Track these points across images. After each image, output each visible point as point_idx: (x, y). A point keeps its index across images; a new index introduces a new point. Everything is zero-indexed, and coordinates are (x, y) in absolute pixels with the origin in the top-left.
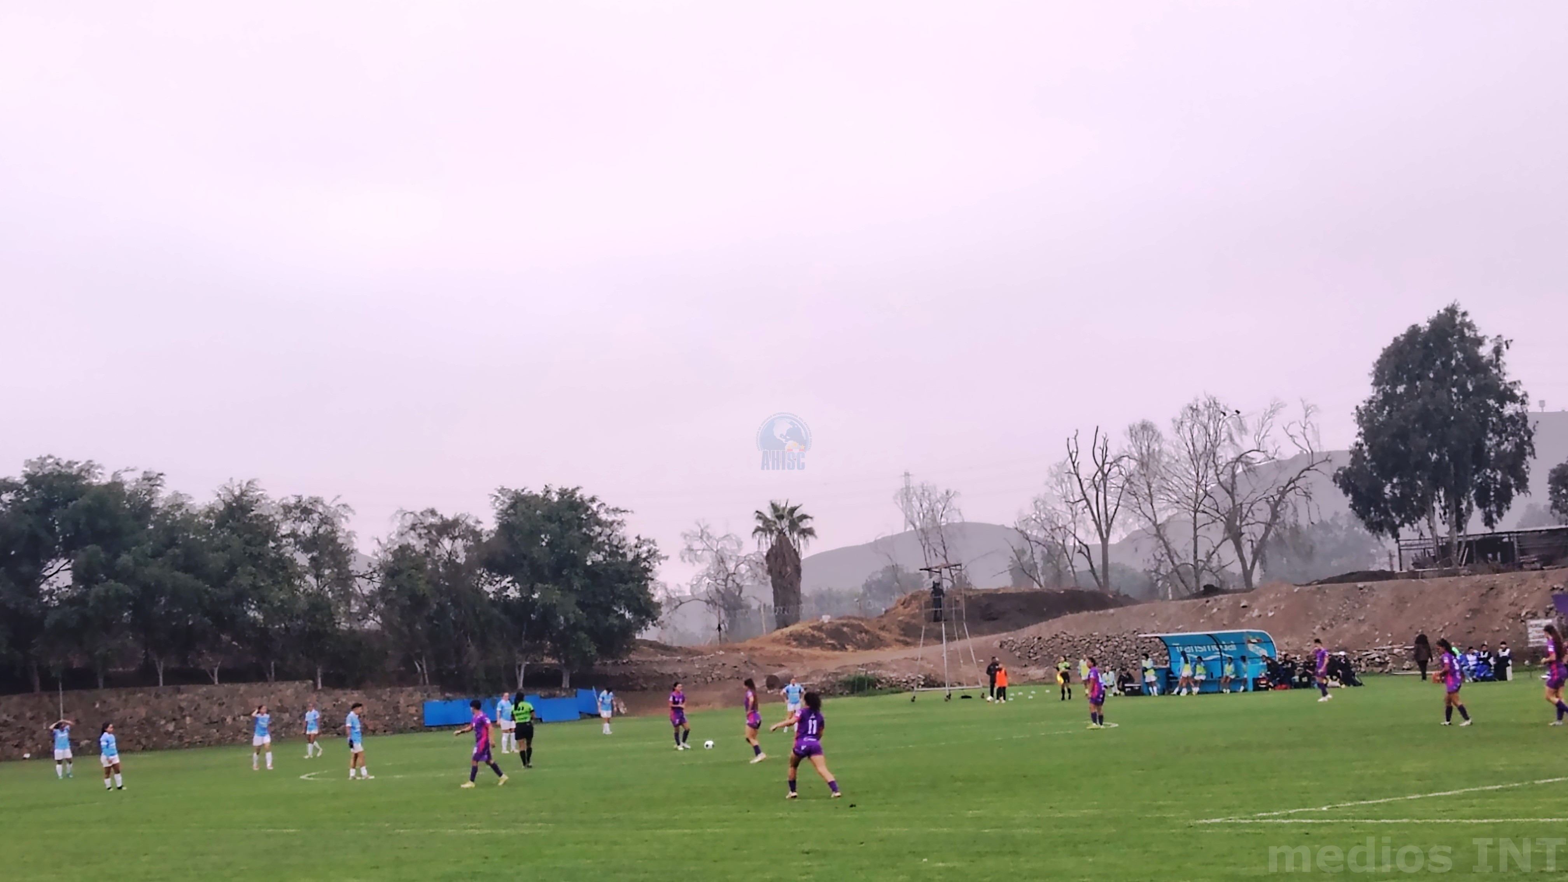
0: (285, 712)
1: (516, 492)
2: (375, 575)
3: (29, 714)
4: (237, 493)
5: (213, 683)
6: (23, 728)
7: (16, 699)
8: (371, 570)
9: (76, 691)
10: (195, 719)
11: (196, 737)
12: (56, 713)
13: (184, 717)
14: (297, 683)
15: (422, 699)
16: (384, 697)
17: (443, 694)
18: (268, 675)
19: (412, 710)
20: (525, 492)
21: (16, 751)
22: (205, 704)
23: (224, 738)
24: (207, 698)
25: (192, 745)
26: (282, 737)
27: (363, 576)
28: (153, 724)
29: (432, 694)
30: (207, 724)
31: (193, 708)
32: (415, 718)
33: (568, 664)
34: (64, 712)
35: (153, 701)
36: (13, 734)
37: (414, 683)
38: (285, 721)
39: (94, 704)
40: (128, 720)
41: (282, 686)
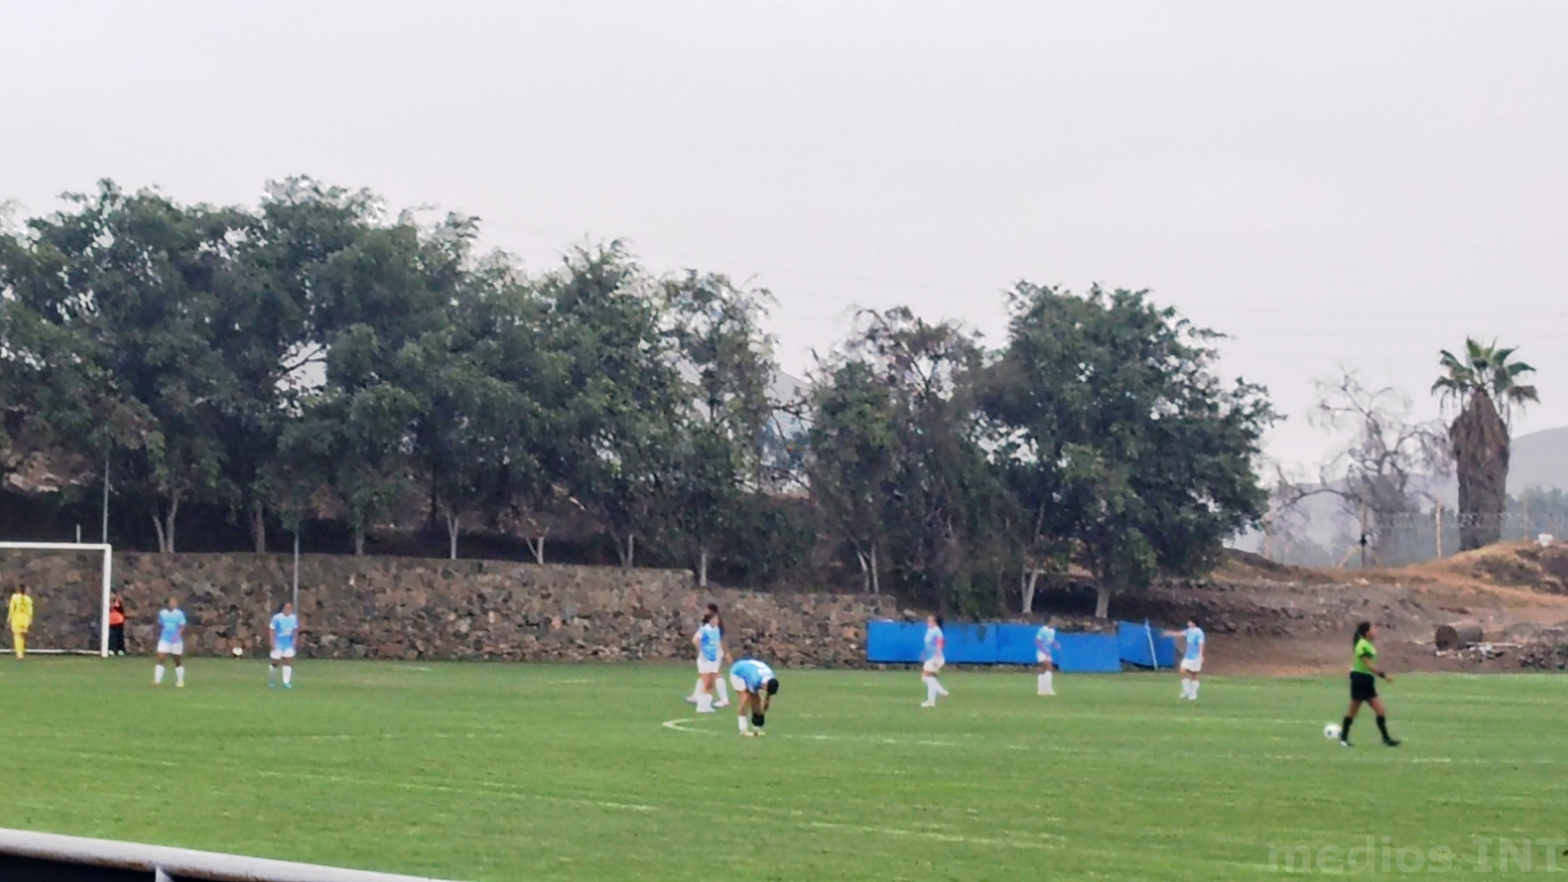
0: (644, 618)
1: (1045, 290)
2: (805, 408)
3: (245, 586)
4: (595, 257)
5: (534, 560)
6: (234, 608)
7: (226, 559)
8: (798, 400)
9: (321, 556)
10: (502, 615)
11: (502, 646)
12: (286, 587)
13: (485, 612)
14: (668, 572)
15: (865, 615)
16: (805, 608)
17: (900, 610)
18: (622, 557)
19: (850, 633)
20: (1060, 292)
21: (221, 643)
22: (520, 594)
23: (546, 652)
24: (525, 585)
25: (494, 657)
26: (638, 658)
27: (785, 409)
28: (435, 618)
29: (882, 609)
30: (520, 626)
31: (500, 599)
32: (853, 646)
33: (1108, 579)
34: (300, 587)
35: (440, 582)
36: (220, 616)
37: (857, 587)
38: (645, 632)
39: (347, 579)
40: (399, 608)
41: (644, 575)
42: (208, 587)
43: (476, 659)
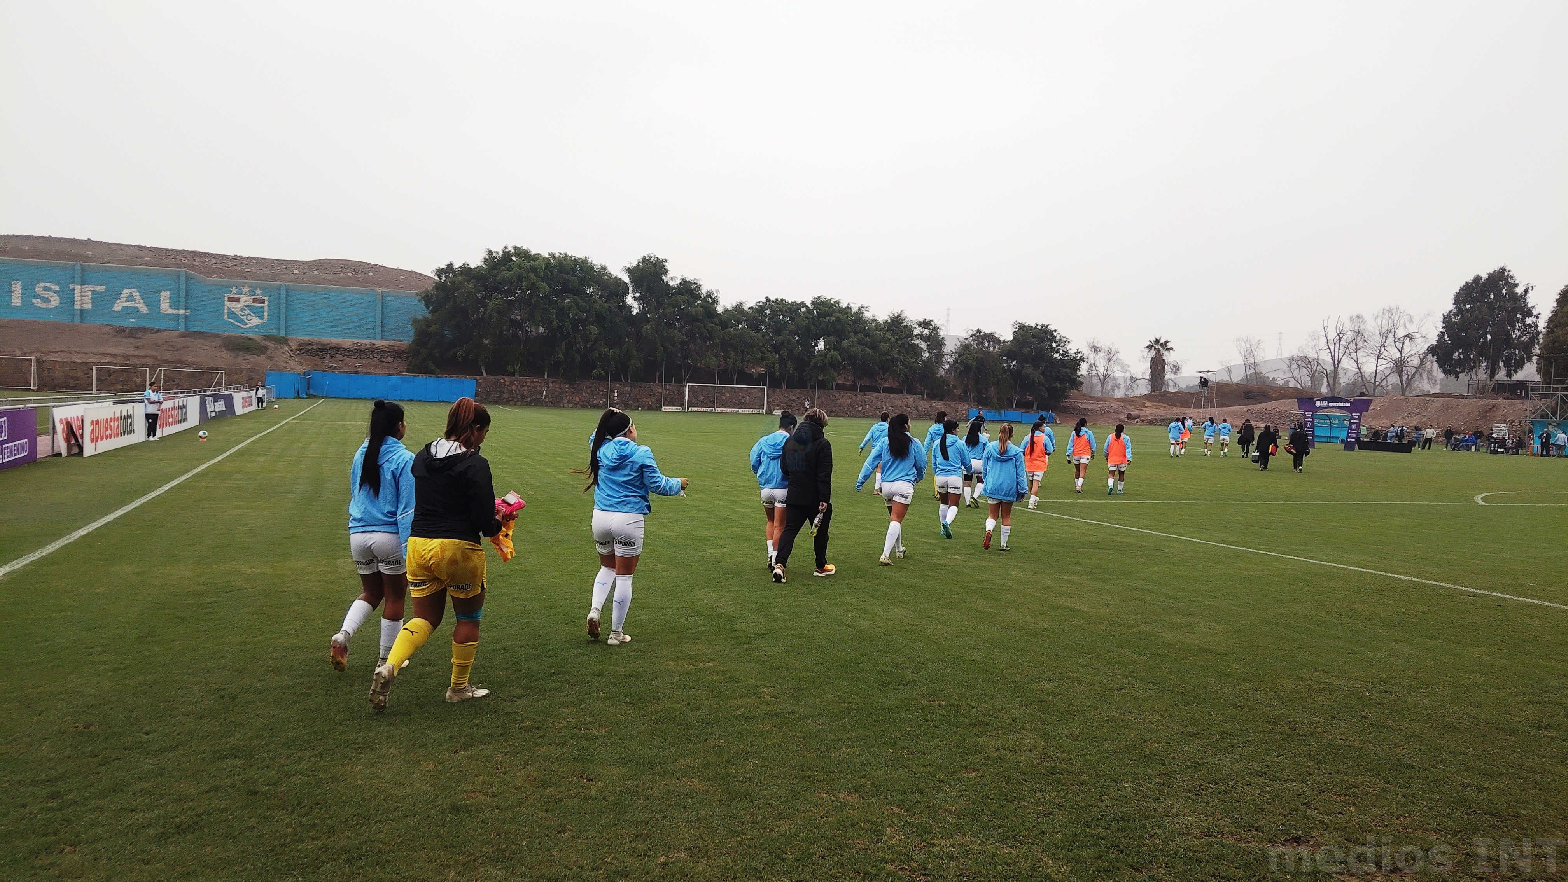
1: (1022, 324)
4: (896, 315)
5: (880, 393)
7: (799, 391)
8: (952, 352)
9: (823, 390)
10: (871, 406)
13: (866, 405)
14: (916, 395)
15: (968, 408)
17: (978, 406)
18: (904, 392)
19: (964, 412)
20: (1027, 324)
22: (875, 401)
24: (876, 398)
25: (868, 417)
27: (948, 355)
28: (853, 407)
33: (1037, 400)
35: (854, 397)
37: (966, 400)
41: (908, 396)
42: (794, 397)
43: (863, 417)
